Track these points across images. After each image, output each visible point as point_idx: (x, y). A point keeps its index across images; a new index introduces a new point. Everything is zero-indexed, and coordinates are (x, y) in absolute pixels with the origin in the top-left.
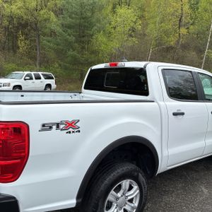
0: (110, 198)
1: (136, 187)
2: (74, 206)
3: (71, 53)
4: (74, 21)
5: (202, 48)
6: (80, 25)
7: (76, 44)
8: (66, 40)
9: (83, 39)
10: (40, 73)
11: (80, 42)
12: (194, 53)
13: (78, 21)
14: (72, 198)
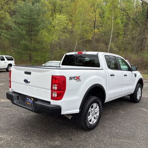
0: (90, 110)
1: (98, 107)
2: (78, 112)
3: (23, 42)
4: (25, 20)
5: (107, 41)
6: (29, 23)
7: (27, 36)
8: (20, 33)
9: (31, 33)
10: (4, 56)
11: (30, 35)
12: (103, 45)
13: (28, 21)
14: (76, 109)
